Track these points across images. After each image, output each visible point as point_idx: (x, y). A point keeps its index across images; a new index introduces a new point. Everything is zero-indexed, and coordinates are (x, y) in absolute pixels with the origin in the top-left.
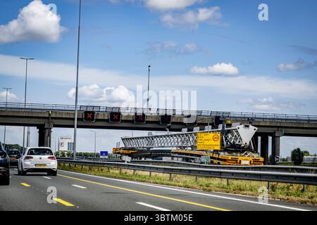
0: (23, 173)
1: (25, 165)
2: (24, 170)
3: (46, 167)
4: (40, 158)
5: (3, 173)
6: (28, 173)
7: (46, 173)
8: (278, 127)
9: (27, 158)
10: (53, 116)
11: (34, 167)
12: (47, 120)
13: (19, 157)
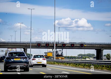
0: (32, 66)
1: (32, 63)
2: (32, 65)
3: (42, 63)
4: (39, 59)
5: (26, 66)
6: (33, 66)
7: (42, 66)
8: (102, 47)
9: (33, 59)
10: (27, 45)
11: (36, 63)
12: (25, 47)
13: (29, 59)
